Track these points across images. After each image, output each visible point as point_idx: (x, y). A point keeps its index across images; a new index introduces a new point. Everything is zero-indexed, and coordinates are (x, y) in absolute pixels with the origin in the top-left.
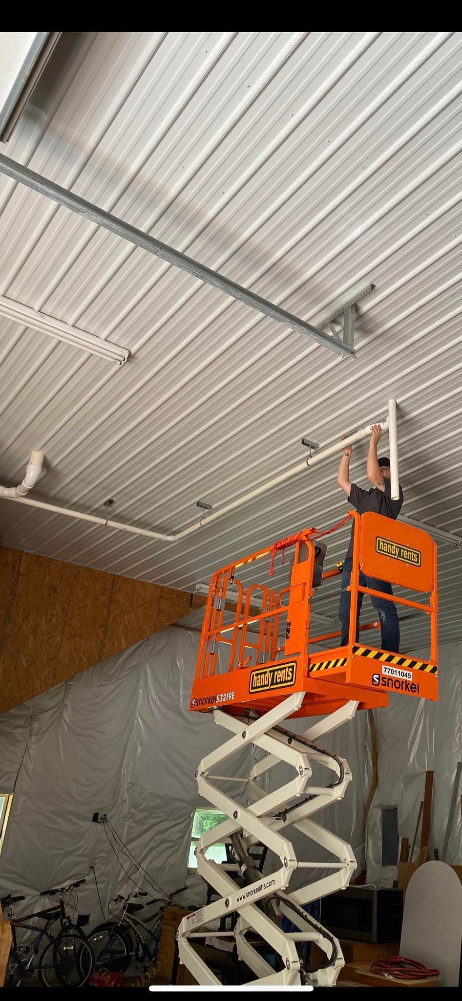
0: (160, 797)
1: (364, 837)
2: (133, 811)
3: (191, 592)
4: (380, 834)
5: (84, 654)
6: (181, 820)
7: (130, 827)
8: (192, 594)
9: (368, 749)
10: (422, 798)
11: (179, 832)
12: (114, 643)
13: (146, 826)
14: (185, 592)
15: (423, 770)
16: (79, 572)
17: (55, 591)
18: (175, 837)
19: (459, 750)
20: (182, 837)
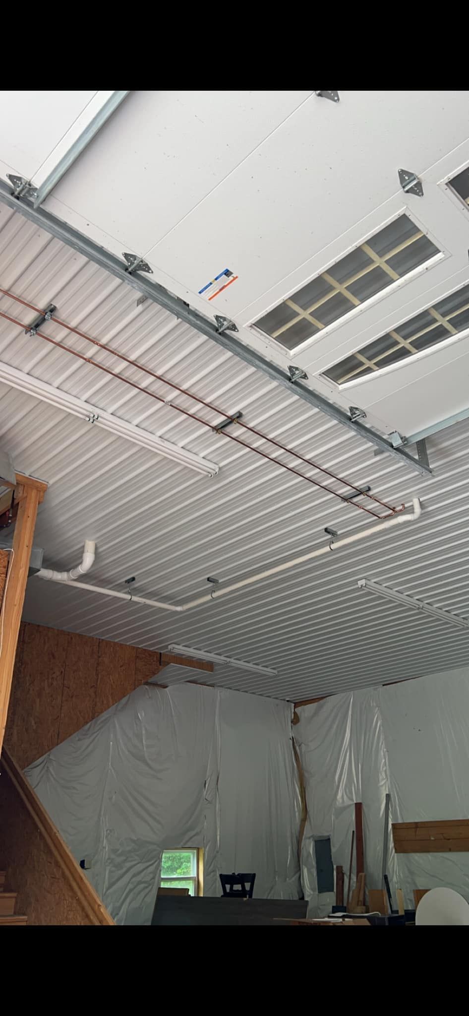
0: (133, 841)
1: (299, 866)
2: (113, 856)
3: (160, 651)
4: (314, 863)
5: (80, 714)
6: (153, 862)
7: (111, 872)
8: (161, 653)
9: (296, 785)
10: (353, 828)
11: (150, 873)
12: (103, 702)
13: (124, 869)
14: (155, 652)
15: (351, 803)
16: (72, 638)
17: (53, 656)
18: (148, 878)
19: (385, 783)
20: (154, 878)
